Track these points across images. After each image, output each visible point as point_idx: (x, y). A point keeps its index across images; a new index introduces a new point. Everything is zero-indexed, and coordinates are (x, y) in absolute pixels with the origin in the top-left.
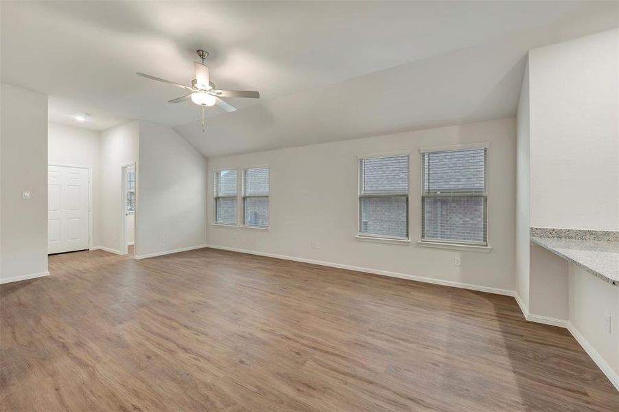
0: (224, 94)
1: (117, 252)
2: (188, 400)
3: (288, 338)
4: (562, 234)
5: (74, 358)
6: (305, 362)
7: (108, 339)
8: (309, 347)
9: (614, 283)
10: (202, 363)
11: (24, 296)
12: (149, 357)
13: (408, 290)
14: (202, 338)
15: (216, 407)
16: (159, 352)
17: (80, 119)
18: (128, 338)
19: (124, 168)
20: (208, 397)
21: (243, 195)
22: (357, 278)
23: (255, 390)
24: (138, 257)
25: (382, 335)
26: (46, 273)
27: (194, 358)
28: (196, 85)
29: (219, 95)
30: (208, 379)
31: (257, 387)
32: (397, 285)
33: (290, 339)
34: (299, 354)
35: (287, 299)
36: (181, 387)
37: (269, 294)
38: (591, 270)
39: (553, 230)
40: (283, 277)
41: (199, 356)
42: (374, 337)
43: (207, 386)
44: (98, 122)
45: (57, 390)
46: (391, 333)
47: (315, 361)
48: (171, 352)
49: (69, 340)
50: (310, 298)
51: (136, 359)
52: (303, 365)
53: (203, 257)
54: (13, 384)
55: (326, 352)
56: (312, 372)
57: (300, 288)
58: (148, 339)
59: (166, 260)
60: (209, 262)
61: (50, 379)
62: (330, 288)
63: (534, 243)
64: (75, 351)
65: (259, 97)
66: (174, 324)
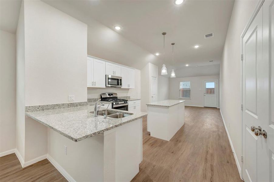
4: (44, 108)
9: (76, 141)
38: (63, 133)
39: (40, 106)
63: (27, 116)
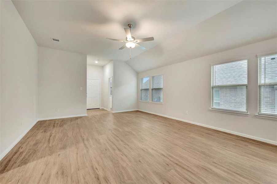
0: (139, 41)
1: (107, 110)
2: (114, 172)
3: (163, 155)
5: (85, 144)
6: (170, 170)
7: (96, 140)
8: (174, 163)
10: (124, 157)
11: (79, 121)
12: (106, 150)
13: (246, 144)
14: (126, 146)
15: (124, 178)
16: (110, 148)
17: (97, 62)
18: (102, 141)
19: (109, 79)
20: (122, 173)
21: (152, 88)
22: (209, 132)
23: (143, 176)
24: (113, 112)
25: (222, 167)
26: (86, 115)
27: (121, 154)
28: (127, 39)
29: (137, 42)
30: (125, 165)
31: (143, 175)
32: (237, 139)
33: (165, 156)
34: (167, 165)
35: (167, 136)
36: (114, 165)
37: (159, 133)
40: (167, 126)
41: (123, 154)
42: (216, 167)
43: (123, 168)
44: (102, 63)
45: (77, 154)
46: (228, 168)
47: (176, 171)
48: (114, 149)
49: (85, 138)
50: (180, 138)
51: (102, 149)
52: (168, 171)
53: (136, 114)
54: (68, 149)
55: (184, 168)
56: (173, 177)
57: (175, 133)
58: (108, 143)
59: (122, 114)
60: (137, 116)
61: (76, 149)
62: (192, 135)
64: (86, 142)
65: (154, 40)
66: (118, 139)
